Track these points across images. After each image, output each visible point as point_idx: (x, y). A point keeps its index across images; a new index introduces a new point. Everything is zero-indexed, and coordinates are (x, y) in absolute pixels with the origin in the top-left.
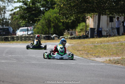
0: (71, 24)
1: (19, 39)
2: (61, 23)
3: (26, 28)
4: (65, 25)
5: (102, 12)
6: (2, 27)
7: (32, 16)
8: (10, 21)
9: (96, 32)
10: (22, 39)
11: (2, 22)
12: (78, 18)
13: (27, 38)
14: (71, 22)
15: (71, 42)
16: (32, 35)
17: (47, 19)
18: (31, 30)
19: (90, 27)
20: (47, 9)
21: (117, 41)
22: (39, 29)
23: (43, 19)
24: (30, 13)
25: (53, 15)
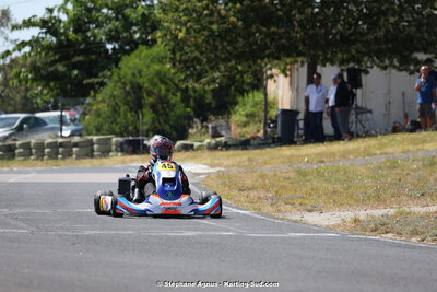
0: (214, 97)
1: (31, 154)
2: (179, 94)
3: (58, 113)
4: (192, 101)
7: (76, 72)
9: (301, 124)
10: (43, 152)
12: (238, 76)
14: (213, 90)
15: (217, 162)
16: (76, 139)
17: (131, 82)
18: (73, 121)
19: (280, 107)
20: (127, 48)
21: (375, 155)
22: (103, 115)
23: (117, 82)
24: (67, 62)
25: (148, 66)
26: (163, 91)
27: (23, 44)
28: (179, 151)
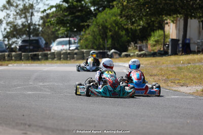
0: (140, 32)
1: (55, 58)
2: (124, 32)
3: (68, 39)
4: (130, 34)
5: (190, 13)
6: (28, 38)
7: (77, 20)
8: (41, 29)
9: (181, 46)
10: (60, 56)
11: (28, 29)
12: (151, 23)
13: (69, 56)
16: (76, 51)
17: (102, 25)
18: (75, 43)
19: (171, 38)
22: (89, 40)
23: (95, 25)
24: (73, 15)
25: (110, 18)
26: (117, 30)
27: (52, 7)
28: (124, 57)
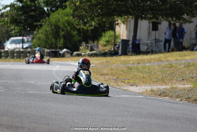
0: (91, 32)
1: (8, 56)
2: (76, 31)
3: (21, 38)
4: (82, 34)
5: (140, 14)
7: (30, 20)
9: (131, 46)
10: (14, 55)
12: (103, 24)
13: (22, 54)
14: (91, 30)
16: (29, 50)
17: (54, 25)
18: (28, 42)
19: (121, 38)
20: (54, 9)
21: (163, 61)
22: (41, 39)
23: (48, 25)
24: (27, 15)
25: (63, 18)
26: (69, 29)
27: (7, 6)
28: (75, 56)
